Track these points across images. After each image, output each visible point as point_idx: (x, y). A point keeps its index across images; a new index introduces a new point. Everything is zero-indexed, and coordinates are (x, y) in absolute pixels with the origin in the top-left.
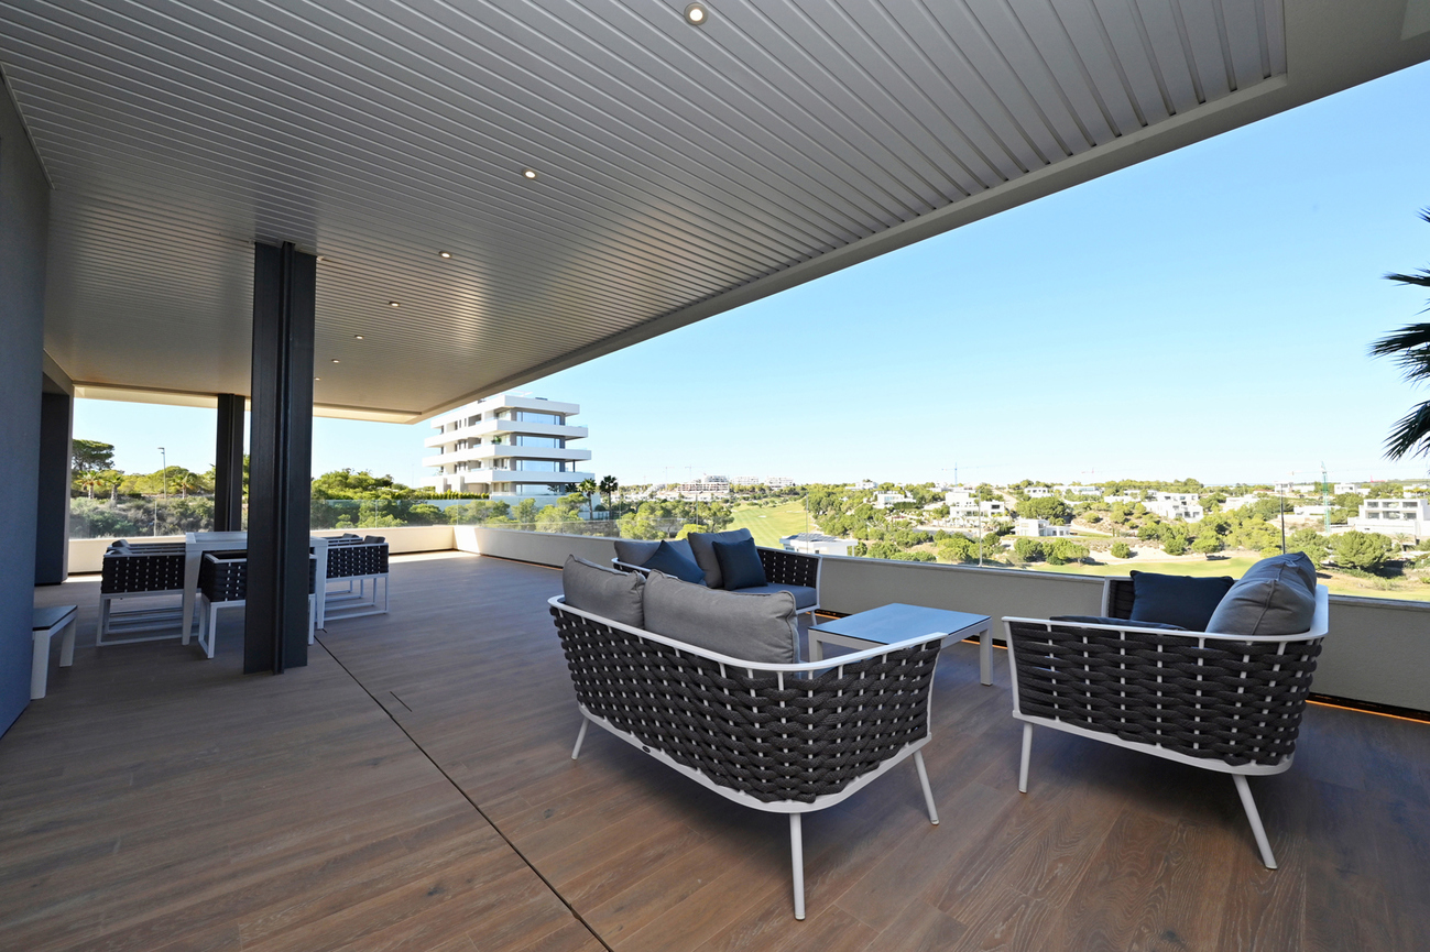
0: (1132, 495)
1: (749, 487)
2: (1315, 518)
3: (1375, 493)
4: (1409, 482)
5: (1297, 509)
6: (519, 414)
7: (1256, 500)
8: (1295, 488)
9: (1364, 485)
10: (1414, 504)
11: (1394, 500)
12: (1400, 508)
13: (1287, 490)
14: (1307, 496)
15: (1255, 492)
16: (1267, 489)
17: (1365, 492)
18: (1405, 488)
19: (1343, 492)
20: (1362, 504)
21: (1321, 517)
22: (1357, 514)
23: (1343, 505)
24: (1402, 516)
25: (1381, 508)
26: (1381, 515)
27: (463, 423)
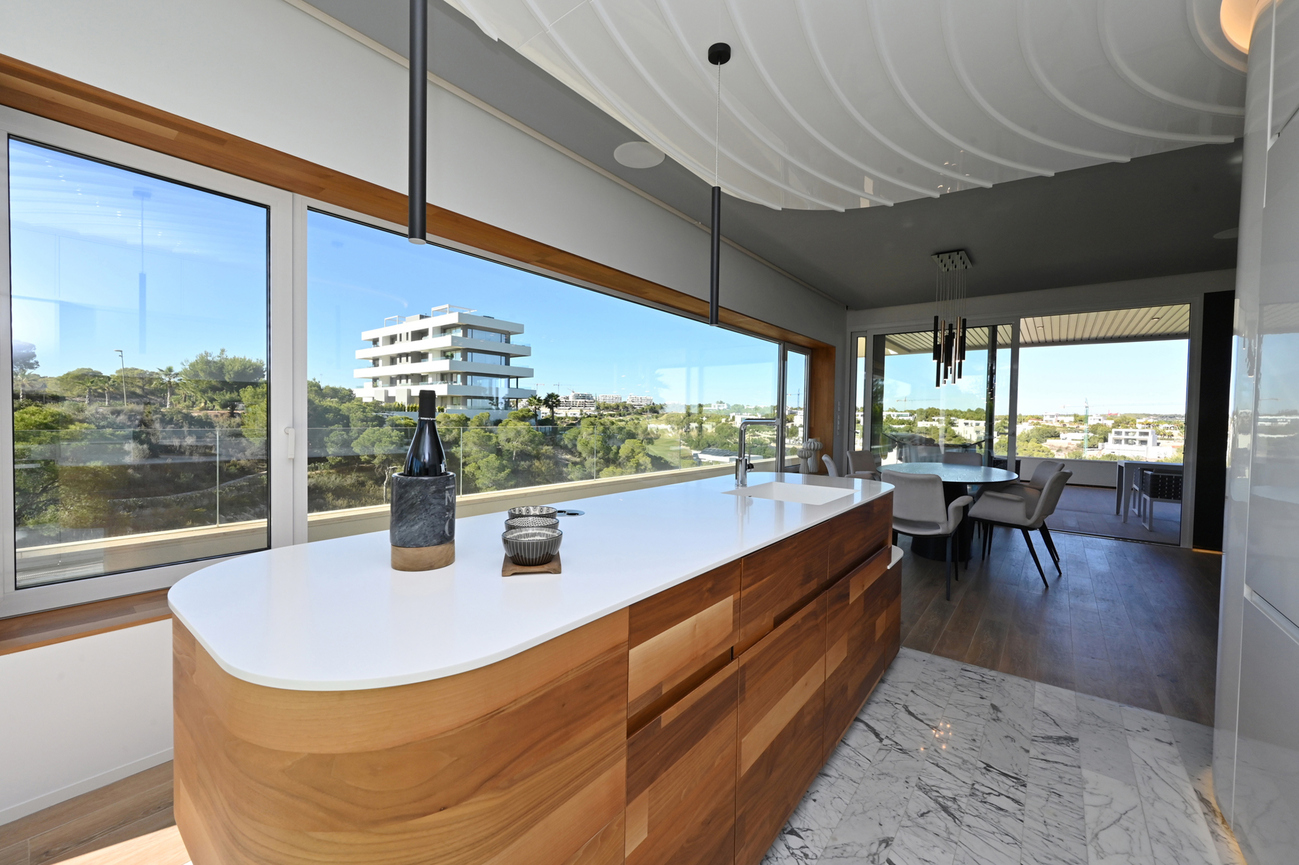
0: (938, 420)
1: (613, 404)
2: (1075, 443)
3: (1117, 424)
4: (1139, 416)
5: (1062, 436)
6: (469, 331)
7: (1032, 427)
8: (1060, 418)
9: (1110, 417)
10: (1147, 434)
11: (1131, 430)
12: (1137, 436)
13: (1054, 419)
14: (1068, 425)
15: (1030, 421)
16: (1038, 418)
17: (1110, 423)
18: (1138, 421)
19: (1095, 422)
20: (1111, 432)
21: (1079, 442)
22: (1106, 440)
23: (1095, 433)
24: (1137, 442)
25: (1123, 436)
26: (1123, 441)
27: (404, 337)
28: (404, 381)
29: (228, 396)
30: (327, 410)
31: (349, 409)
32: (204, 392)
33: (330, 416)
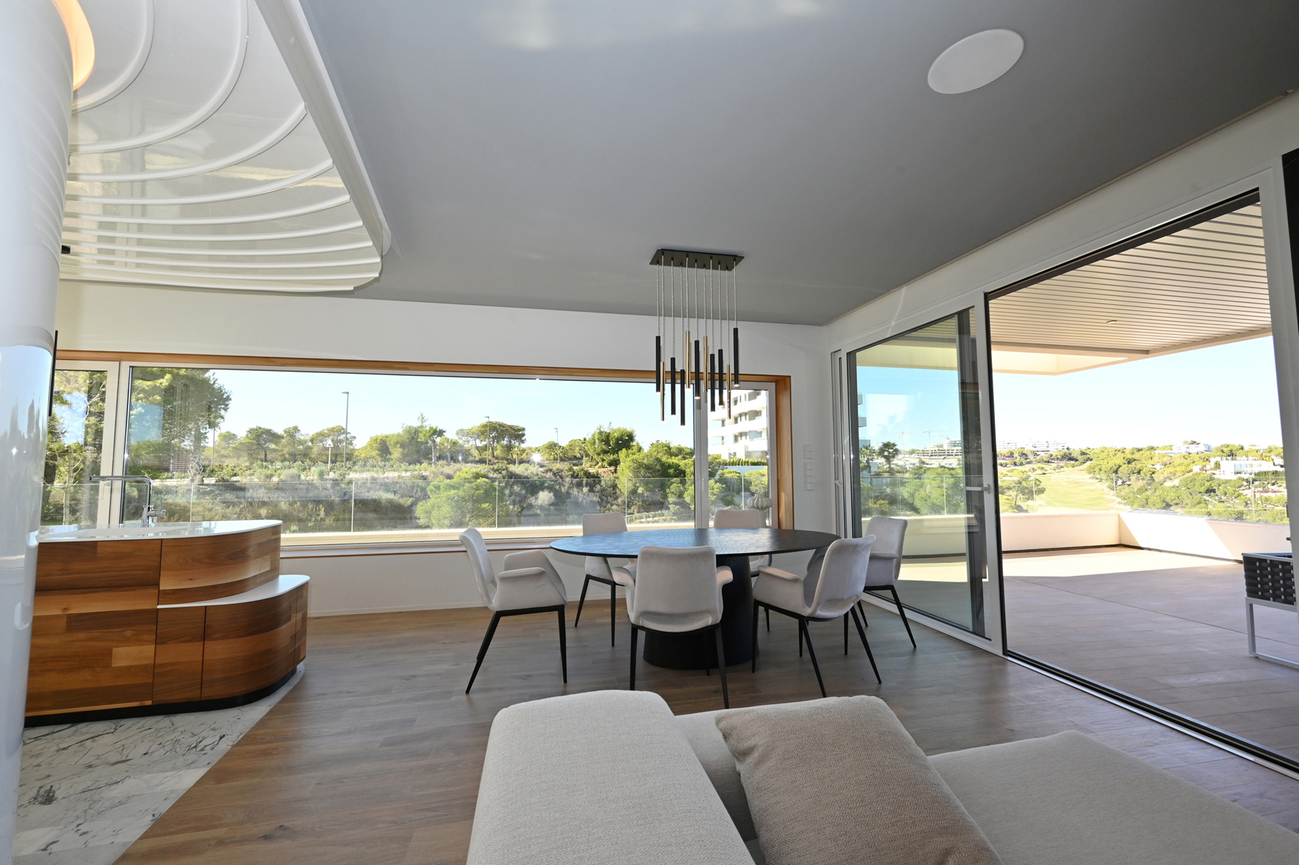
27: (743, 398)
28: (743, 438)
29: (612, 457)
30: (670, 466)
31: (686, 465)
32: (599, 454)
33: (671, 471)
